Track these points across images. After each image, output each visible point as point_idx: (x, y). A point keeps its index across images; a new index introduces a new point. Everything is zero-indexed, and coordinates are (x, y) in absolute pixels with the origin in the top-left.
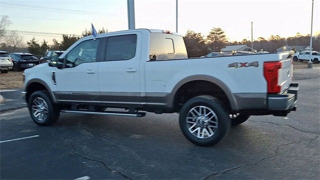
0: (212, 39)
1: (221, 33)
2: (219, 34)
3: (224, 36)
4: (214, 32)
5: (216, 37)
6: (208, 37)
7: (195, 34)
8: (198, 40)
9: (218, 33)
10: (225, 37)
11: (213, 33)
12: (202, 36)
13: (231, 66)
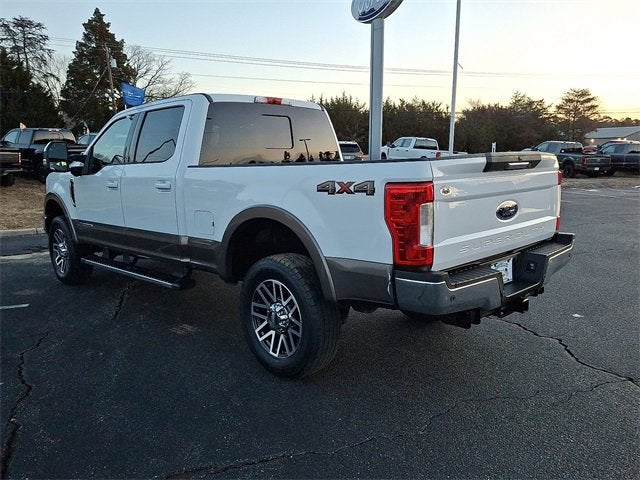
0: (568, 112)
1: (589, 100)
2: (582, 103)
3: (593, 107)
4: (571, 97)
5: (576, 109)
6: (559, 107)
7: (531, 103)
8: (537, 113)
9: (582, 99)
10: (597, 109)
11: (571, 101)
12: (545, 106)
13: (322, 189)
